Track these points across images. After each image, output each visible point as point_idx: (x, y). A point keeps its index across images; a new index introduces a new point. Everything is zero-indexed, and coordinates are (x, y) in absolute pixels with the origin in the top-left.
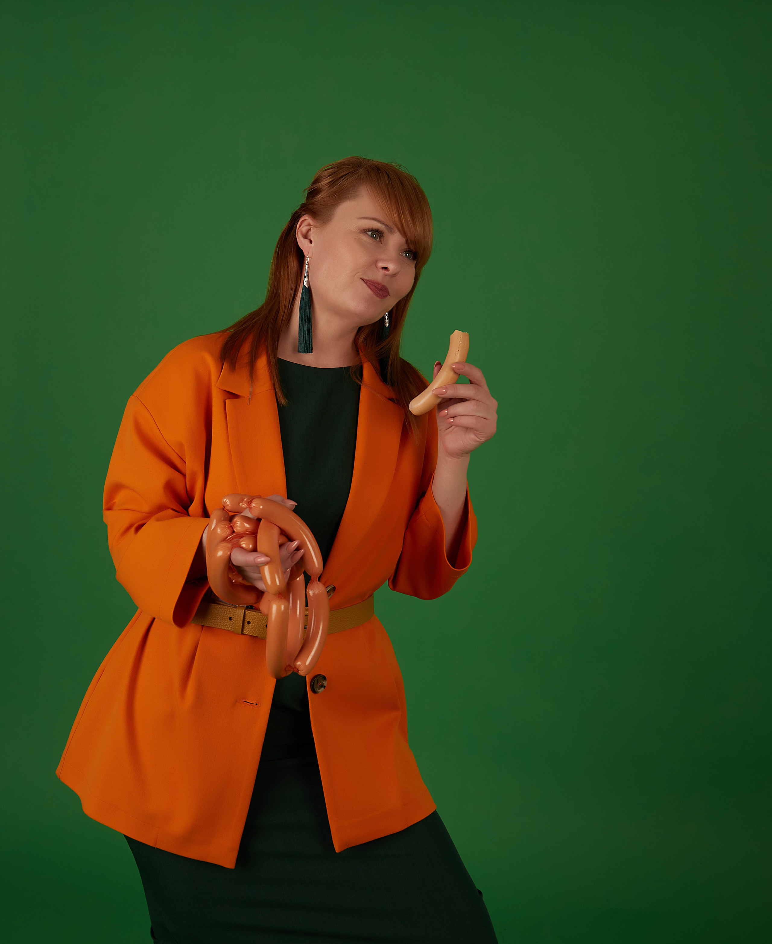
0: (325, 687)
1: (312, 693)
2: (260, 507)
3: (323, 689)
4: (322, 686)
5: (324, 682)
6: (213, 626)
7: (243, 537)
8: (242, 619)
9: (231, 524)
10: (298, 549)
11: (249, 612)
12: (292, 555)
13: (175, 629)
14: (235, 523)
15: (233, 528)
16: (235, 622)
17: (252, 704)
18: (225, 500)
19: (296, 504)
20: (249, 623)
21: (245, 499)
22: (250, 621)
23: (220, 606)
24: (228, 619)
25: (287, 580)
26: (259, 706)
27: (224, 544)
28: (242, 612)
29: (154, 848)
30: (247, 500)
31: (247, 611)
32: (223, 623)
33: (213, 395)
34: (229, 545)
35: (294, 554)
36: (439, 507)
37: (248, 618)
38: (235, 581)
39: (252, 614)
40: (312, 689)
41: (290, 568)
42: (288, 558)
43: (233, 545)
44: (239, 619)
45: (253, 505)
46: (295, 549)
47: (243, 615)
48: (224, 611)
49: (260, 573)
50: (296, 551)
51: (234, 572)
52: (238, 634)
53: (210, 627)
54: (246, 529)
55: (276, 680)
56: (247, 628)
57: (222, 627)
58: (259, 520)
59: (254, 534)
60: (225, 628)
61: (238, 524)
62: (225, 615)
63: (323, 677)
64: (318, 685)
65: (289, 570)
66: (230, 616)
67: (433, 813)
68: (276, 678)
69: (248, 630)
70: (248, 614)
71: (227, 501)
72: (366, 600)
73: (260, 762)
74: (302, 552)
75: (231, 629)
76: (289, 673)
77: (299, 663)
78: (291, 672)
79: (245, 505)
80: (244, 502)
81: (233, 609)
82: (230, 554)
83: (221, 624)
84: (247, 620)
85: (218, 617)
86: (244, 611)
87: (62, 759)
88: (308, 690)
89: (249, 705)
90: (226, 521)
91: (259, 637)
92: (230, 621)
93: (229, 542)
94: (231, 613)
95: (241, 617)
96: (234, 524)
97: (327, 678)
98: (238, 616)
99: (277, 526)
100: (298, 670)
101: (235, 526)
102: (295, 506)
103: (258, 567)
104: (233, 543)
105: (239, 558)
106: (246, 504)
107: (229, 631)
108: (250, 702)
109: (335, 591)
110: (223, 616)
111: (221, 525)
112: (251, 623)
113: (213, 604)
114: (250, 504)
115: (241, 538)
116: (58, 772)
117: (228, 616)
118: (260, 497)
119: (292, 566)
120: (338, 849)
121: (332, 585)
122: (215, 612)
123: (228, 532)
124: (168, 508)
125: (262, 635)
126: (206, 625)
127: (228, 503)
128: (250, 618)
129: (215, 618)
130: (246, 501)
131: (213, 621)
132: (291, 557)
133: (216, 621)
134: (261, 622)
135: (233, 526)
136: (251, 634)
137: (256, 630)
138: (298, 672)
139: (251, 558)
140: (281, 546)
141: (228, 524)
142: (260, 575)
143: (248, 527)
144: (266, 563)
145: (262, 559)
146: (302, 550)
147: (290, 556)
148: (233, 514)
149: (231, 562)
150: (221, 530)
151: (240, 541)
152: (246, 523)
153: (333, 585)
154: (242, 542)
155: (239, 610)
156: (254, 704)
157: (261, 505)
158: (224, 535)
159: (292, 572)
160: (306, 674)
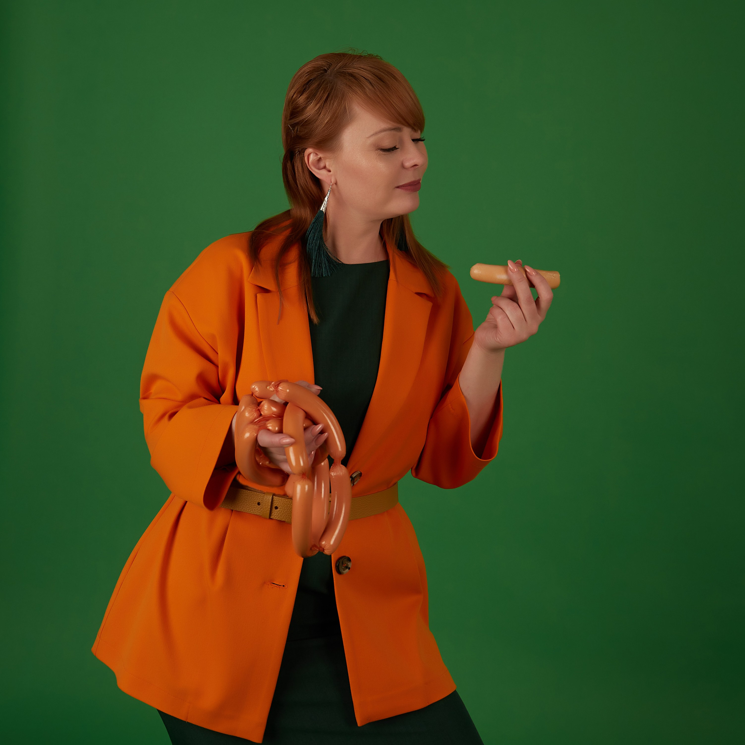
0: (349, 568)
1: (337, 574)
2: (286, 390)
3: (347, 570)
4: (347, 567)
5: (349, 564)
6: (242, 511)
7: (270, 419)
8: (270, 504)
9: (259, 408)
10: (322, 432)
11: (276, 498)
12: (316, 438)
13: (205, 512)
14: (263, 406)
15: (260, 412)
16: (263, 507)
17: (279, 585)
18: (253, 387)
19: (322, 389)
20: (276, 508)
21: (273, 382)
22: (278, 506)
23: (249, 492)
24: (257, 504)
25: (311, 463)
26: (286, 588)
27: (251, 426)
28: (269, 497)
29: (186, 722)
30: (274, 383)
31: (274, 497)
32: (252, 508)
33: (245, 290)
34: (256, 427)
35: (318, 437)
36: (465, 397)
37: (276, 503)
38: (262, 463)
39: (279, 499)
40: (337, 570)
41: (315, 451)
42: (313, 440)
43: (260, 427)
44: (267, 504)
45: (280, 388)
46: (319, 432)
47: (271, 500)
48: (252, 497)
49: (285, 455)
50: (320, 435)
51: (261, 455)
52: (266, 519)
53: (239, 511)
54: (273, 413)
55: (303, 558)
56: (275, 513)
57: (250, 512)
58: (286, 404)
59: (280, 417)
60: (253, 513)
61: (265, 407)
62: (253, 500)
63: (348, 559)
64: (343, 566)
65: (313, 453)
66: (258, 501)
67: (453, 693)
68: (303, 557)
69: (276, 514)
70: (276, 500)
71: (256, 388)
72: (391, 487)
73: (287, 641)
74: (325, 435)
75: (259, 513)
76: (316, 552)
77: (323, 543)
78: (317, 552)
79: (272, 389)
80: (271, 385)
81: (262, 495)
82: (257, 435)
83: (249, 509)
84: (274, 505)
85: (247, 502)
86: (271, 496)
87: (98, 637)
88: (333, 571)
89: (276, 587)
90: (254, 405)
91: (286, 522)
92: (258, 506)
93: (256, 425)
94: (259, 498)
95: (269, 502)
96: (261, 408)
97: (351, 560)
98: (266, 501)
99: (302, 409)
100: (324, 550)
101: (262, 409)
102: (320, 391)
103: (283, 448)
104: (259, 425)
105: (265, 439)
106: (273, 387)
107: (258, 515)
108: (277, 584)
109: (361, 477)
110: (252, 501)
111: (249, 409)
112: (279, 508)
113: (242, 490)
114: (277, 388)
115: (267, 421)
116: (94, 649)
117: (256, 501)
118: (286, 381)
119: (316, 448)
120: (359, 723)
121: (358, 471)
122: (244, 497)
123: (255, 415)
124: (200, 397)
125: (289, 520)
126: (235, 509)
127: (257, 389)
128: (278, 503)
129: (244, 503)
130: (273, 385)
131: (242, 506)
132: (315, 440)
133: (245, 506)
134: (288, 507)
135: (261, 409)
136: (278, 519)
137: (283, 515)
138: (324, 551)
139: (276, 439)
140: (305, 429)
141: (255, 408)
142: (285, 457)
143: (274, 411)
144: (291, 444)
145: (288, 440)
146: (326, 434)
147: (314, 438)
148: (261, 400)
149: (257, 444)
150: (249, 413)
151: (267, 423)
152: (273, 407)
153: (360, 471)
154: (268, 424)
155: (267, 496)
156: (281, 586)
157: (289, 389)
158: (252, 418)
159: (316, 454)
160: (331, 552)
